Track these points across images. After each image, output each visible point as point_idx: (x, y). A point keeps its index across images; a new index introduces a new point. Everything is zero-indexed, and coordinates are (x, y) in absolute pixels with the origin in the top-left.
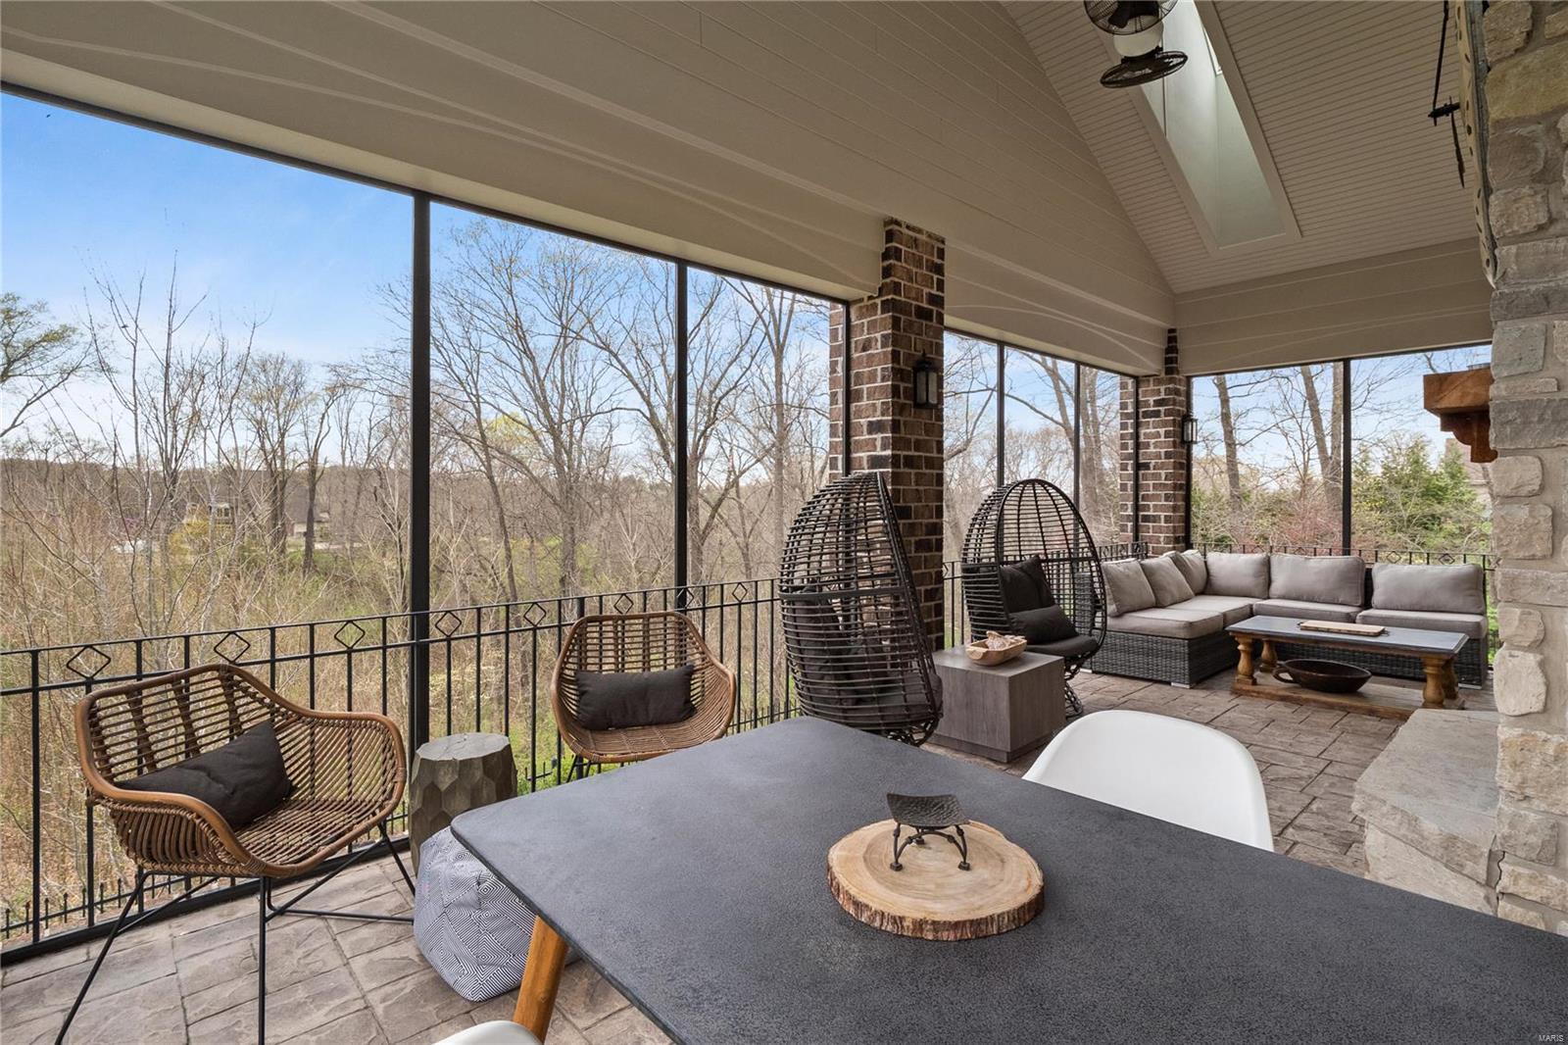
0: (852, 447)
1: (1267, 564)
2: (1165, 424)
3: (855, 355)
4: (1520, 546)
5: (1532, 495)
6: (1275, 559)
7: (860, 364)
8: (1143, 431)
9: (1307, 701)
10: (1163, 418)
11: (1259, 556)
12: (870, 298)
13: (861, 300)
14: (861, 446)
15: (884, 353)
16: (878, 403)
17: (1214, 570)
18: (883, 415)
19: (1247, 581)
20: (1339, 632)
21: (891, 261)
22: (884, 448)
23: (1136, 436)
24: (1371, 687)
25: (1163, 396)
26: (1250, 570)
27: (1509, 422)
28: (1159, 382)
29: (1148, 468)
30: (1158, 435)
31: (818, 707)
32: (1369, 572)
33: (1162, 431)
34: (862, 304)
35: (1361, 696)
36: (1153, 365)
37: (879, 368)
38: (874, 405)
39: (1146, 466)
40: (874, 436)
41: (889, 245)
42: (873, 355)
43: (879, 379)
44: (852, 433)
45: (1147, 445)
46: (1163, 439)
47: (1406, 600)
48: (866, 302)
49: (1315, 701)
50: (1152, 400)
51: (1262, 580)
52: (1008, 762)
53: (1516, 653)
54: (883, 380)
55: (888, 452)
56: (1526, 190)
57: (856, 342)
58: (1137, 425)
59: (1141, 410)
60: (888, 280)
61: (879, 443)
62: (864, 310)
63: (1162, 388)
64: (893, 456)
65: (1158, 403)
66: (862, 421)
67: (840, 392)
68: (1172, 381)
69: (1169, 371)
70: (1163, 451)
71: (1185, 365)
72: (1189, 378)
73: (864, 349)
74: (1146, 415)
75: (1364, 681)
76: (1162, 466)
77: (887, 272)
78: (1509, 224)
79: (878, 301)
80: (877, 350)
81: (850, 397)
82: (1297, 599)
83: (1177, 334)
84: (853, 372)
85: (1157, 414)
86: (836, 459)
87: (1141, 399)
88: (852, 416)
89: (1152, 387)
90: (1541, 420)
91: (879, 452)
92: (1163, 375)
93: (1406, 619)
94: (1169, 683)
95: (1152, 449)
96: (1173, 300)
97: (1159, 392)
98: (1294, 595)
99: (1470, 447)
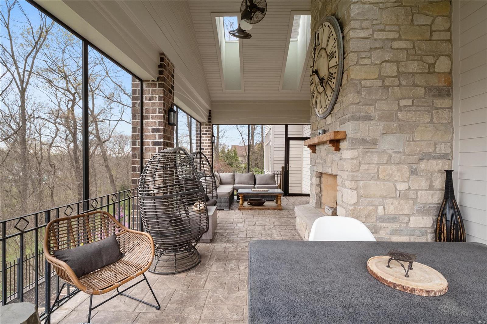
0: (144, 137)
1: (234, 175)
2: (208, 137)
3: (145, 102)
4: (354, 169)
5: (356, 158)
6: (235, 174)
7: (148, 105)
8: (202, 139)
9: (256, 209)
10: (208, 135)
11: (232, 173)
12: (153, 81)
13: (149, 81)
14: (148, 137)
15: (160, 103)
16: (157, 122)
17: (221, 177)
18: (159, 126)
19: (230, 180)
20: (261, 191)
21: (163, 69)
22: (160, 138)
23: (200, 140)
24: (267, 203)
25: (208, 129)
26: (230, 177)
27: (353, 143)
28: (207, 125)
29: (204, 150)
30: (207, 140)
31: (163, 239)
32: (255, 176)
33: (208, 139)
34: (148, 82)
35: (264, 206)
36: (205, 120)
37: (157, 108)
38: (155, 122)
39: (203, 149)
40: (155, 134)
41: (161, 63)
42: (154, 103)
43: (157, 112)
44: (144, 132)
45: (203, 143)
46: (208, 141)
47: (263, 182)
48: (150, 82)
49: (257, 209)
50: (205, 130)
51: (233, 180)
52: (210, 242)
53: (353, 191)
54: (159, 113)
55: (162, 140)
56: (356, 94)
57: (146, 96)
58: (201, 137)
59: (202, 133)
60: (162, 76)
61: (157, 137)
62: (150, 85)
63: (208, 127)
64: (164, 142)
65: (207, 131)
66: (149, 128)
67: (138, 115)
68: (210, 125)
69: (210, 122)
70: (208, 145)
71: (213, 121)
72: (213, 125)
73: (150, 100)
74: (203, 134)
75: (264, 202)
76: (207, 149)
77: (161, 73)
78: (354, 101)
79: (157, 83)
80: (157, 101)
81: (142, 118)
82: (241, 184)
83: (211, 112)
84: (144, 108)
85: (206, 134)
86: (135, 141)
87: (202, 129)
88: (144, 125)
89: (205, 126)
90: (358, 143)
91: (157, 140)
92: (208, 123)
93: (271, 187)
94: (223, 210)
95: (205, 144)
96: (212, 103)
97: (207, 128)
98: (240, 183)
99: (334, 148)
